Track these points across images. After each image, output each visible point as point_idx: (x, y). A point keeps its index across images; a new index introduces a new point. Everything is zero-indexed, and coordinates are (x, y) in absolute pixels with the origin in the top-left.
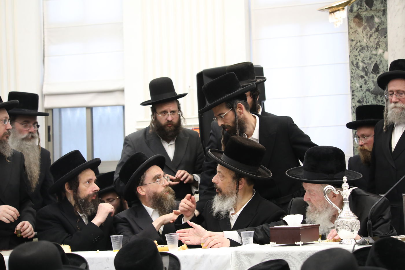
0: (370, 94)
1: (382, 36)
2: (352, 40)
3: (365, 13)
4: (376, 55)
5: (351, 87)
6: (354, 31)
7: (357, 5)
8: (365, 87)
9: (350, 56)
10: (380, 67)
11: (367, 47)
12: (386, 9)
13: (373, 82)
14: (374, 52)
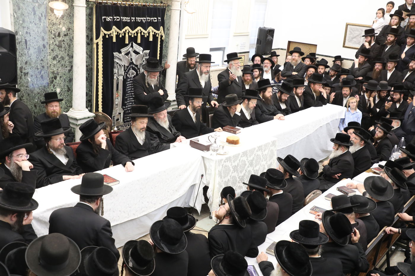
0: (57, 47)
2: (49, 20)
8: (54, 43)
10: (61, 34)
13: (58, 41)
14: (58, 27)
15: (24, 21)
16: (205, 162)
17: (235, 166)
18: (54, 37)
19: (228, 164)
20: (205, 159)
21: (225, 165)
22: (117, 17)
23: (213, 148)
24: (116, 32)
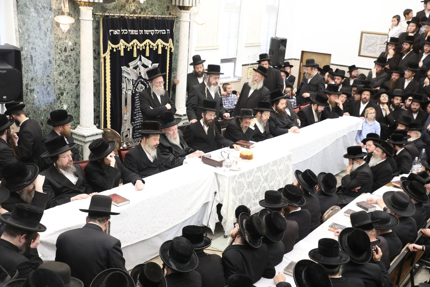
0: (63, 62)
2: (55, 34)
4: (65, 43)
8: (61, 58)
10: (67, 49)
13: (64, 56)
14: (65, 41)
15: (29, 36)
16: (218, 179)
17: (250, 182)
18: (60, 52)
19: (242, 180)
20: (218, 176)
21: (239, 181)
22: (125, 30)
23: (226, 164)
24: (124, 46)
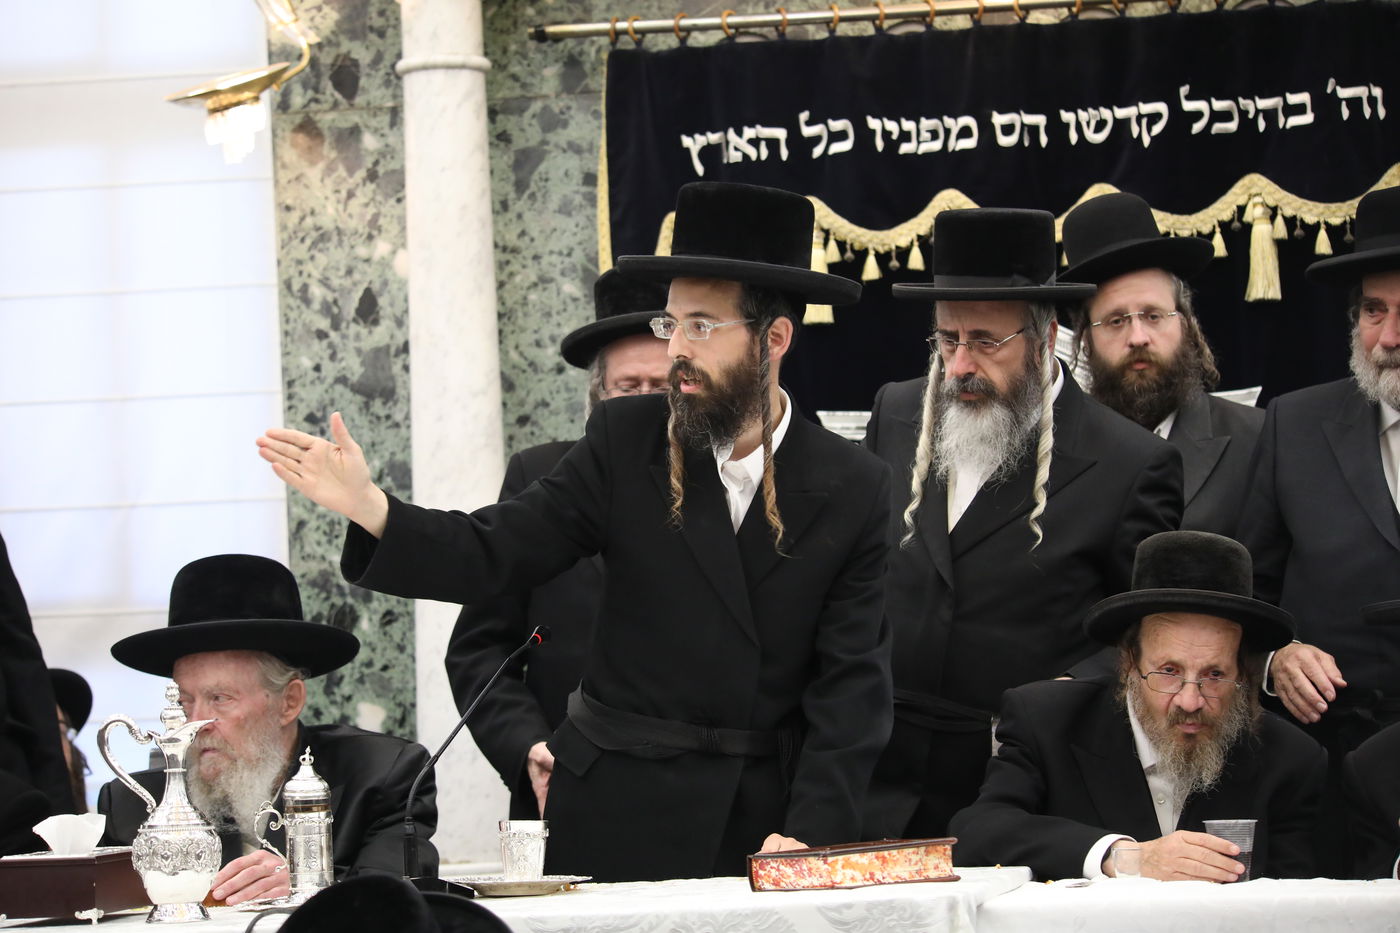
0: (348, 394)
1: (387, 196)
2: (288, 208)
3: (330, 116)
4: (367, 261)
5: (285, 370)
6: (292, 175)
7: (305, 86)
8: (330, 370)
9: (279, 263)
10: (382, 301)
11: (339, 232)
12: (402, 106)
13: (359, 351)
14: (362, 251)
22: (837, 125)
24: (832, 244)
